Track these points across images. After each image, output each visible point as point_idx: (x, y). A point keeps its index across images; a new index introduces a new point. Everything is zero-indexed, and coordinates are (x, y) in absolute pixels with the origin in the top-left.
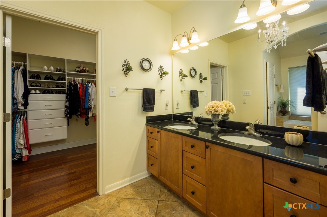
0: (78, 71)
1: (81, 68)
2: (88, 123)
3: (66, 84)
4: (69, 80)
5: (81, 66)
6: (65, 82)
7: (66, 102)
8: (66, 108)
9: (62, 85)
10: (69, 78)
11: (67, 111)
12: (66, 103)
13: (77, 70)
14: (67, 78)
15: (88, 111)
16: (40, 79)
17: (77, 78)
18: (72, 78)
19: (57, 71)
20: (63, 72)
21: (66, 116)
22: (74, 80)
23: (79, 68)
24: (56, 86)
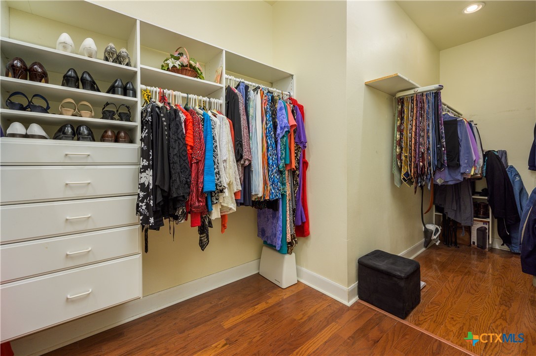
0: (174, 69)
1: (184, 60)
2: (208, 240)
3: (139, 108)
4: (148, 96)
5: (181, 54)
6: (137, 102)
7: (144, 172)
8: (142, 194)
9: (123, 110)
10: (149, 88)
11: (148, 205)
12: (143, 175)
13: (171, 65)
14: (140, 87)
15: (212, 201)
16: (47, 82)
17: (170, 92)
18: (158, 90)
19: (107, 59)
20: (127, 65)
21: (145, 221)
22: (163, 98)
23: (177, 59)
24: (104, 113)
